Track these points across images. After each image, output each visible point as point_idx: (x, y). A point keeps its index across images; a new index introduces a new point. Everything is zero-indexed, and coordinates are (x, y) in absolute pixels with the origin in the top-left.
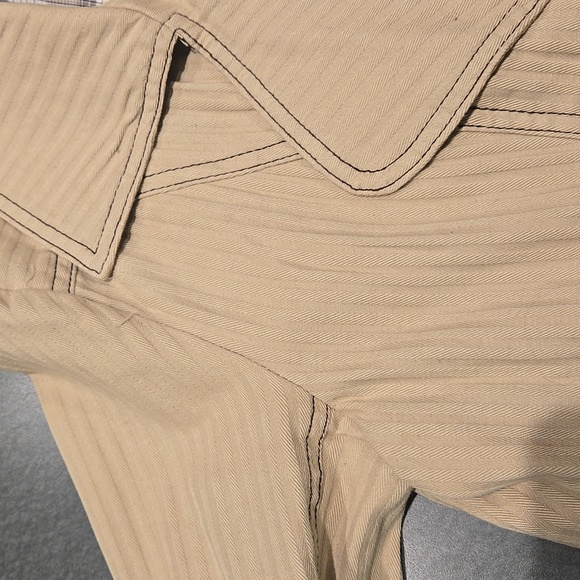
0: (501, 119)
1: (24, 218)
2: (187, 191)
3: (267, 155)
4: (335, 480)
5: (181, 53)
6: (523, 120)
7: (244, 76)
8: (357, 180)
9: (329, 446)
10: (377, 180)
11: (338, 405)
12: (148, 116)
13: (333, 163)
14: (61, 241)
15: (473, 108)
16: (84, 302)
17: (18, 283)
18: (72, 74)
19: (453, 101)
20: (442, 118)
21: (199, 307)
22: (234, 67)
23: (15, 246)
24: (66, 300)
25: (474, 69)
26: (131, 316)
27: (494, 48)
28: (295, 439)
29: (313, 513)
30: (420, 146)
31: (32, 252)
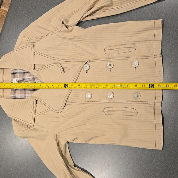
0: (69, 104)
1: (23, 121)
2: (40, 115)
3: (47, 110)
4: (60, 142)
5: (36, 101)
6: (71, 103)
7: (44, 103)
8: (57, 112)
9: (59, 139)
10: (58, 112)
11: (59, 135)
12: (34, 108)
13: (54, 111)
14: (28, 123)
15: (66, 103)
16: (31, 129)
17: (24, 129)
18: (25, 105)
19: (64, 103)
20: (63, 105)
21: (43, 128)
22: (42, 102)
23: (23, 125)
24: (29, 130)
25: (65, 100)
26: (37, 130)
27: (66, 98)
28: (55, 139)
29: (58, 146)
30: (62, 108)
31: (25, 125)
